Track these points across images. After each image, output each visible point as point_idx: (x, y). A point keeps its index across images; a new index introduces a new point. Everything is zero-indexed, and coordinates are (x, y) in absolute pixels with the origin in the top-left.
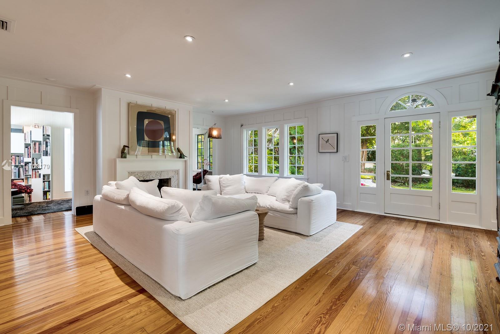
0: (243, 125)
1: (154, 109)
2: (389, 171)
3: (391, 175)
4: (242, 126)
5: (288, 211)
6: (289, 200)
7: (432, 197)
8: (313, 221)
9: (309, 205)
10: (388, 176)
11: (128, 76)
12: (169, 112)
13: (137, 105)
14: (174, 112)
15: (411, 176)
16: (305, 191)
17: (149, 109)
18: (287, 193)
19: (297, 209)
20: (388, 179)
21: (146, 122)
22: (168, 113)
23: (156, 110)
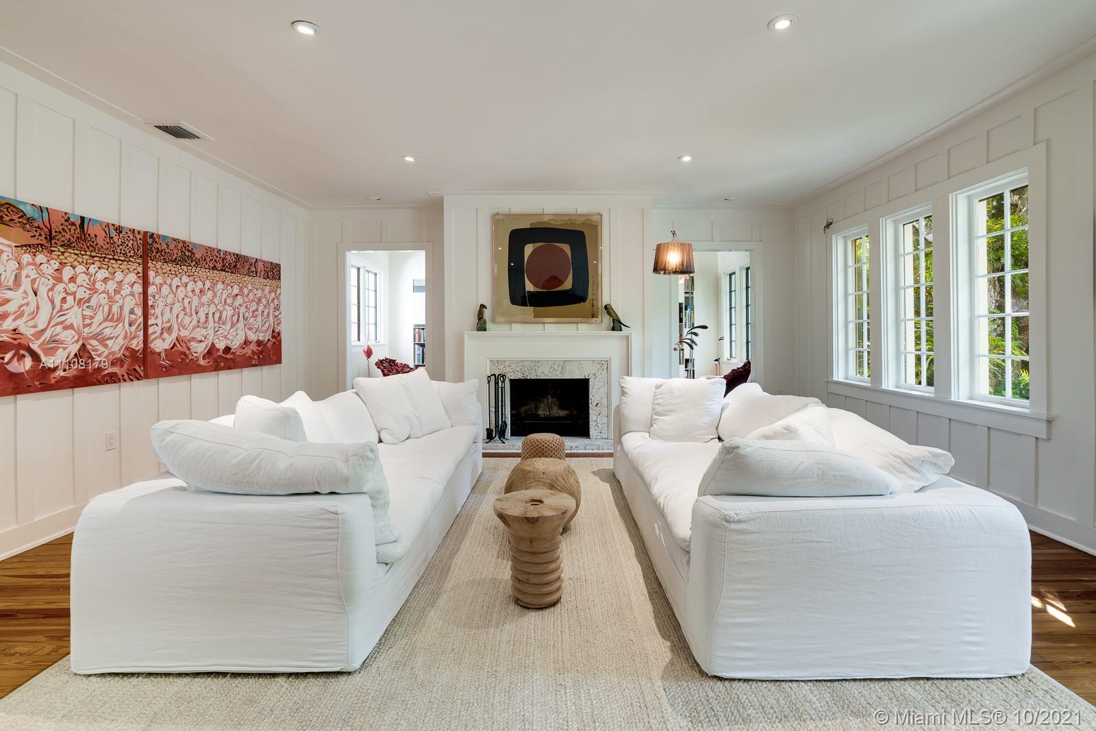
0: (831, 223)
1: (546, 219)
4: (829, 225)
11: (409, 159)
12: (583, 219)
13: (510, 216)
14: (595, 218)
17: (534, 220)
21: (529, 249)
22: (583, 223)
23: (552, 220)
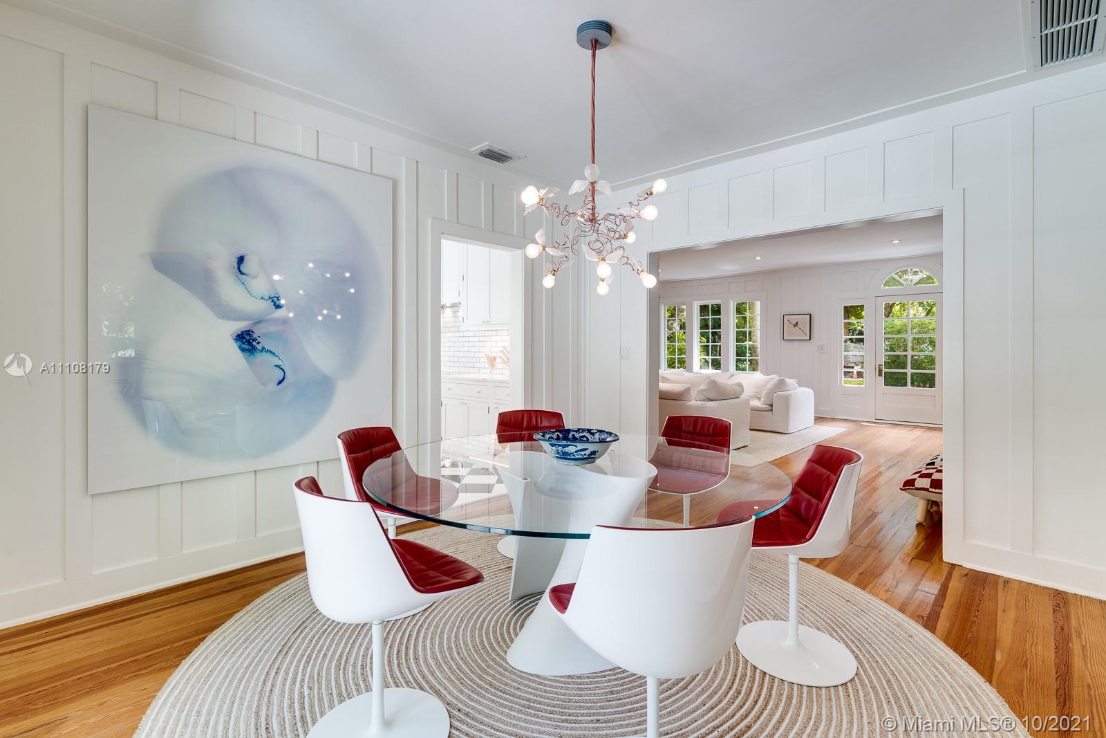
2: (882, 365)
3: (884, 370)
5: (761, 408)
6: (759, 397)
7: (934, 396)
8: (791, 418)
9: (787, 400)
10: (880, 371)
15: (909, 371)
16: (781, 385)
18: (756, 388)
19: (772, 406)
20: (880, 375)
